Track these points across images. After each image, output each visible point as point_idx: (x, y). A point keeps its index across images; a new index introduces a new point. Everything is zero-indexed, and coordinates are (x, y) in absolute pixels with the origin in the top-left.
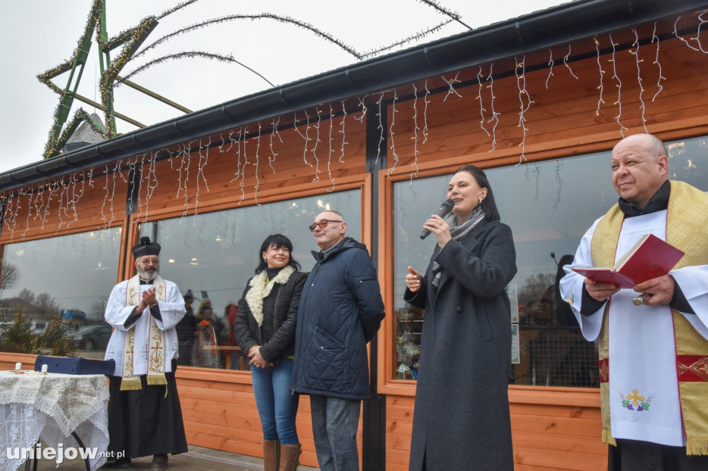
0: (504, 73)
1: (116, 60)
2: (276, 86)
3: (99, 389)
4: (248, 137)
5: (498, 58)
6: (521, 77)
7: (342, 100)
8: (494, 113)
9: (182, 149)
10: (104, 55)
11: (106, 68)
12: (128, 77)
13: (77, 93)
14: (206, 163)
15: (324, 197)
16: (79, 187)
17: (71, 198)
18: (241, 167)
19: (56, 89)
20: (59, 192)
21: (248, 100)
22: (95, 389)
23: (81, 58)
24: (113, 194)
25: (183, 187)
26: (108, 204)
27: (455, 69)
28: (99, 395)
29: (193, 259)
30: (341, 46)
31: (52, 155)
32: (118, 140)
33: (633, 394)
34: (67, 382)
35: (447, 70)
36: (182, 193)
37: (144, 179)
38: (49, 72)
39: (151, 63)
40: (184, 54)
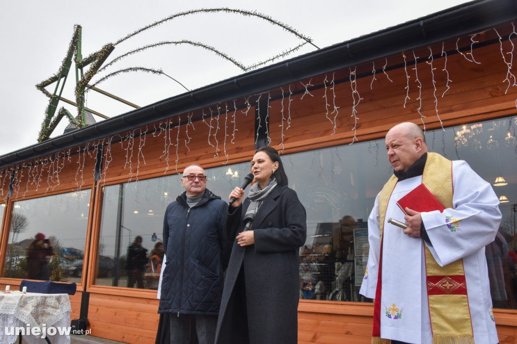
0: (342, 79)
1: (86, 74)
2: (190, 90)
3: (62, 304)
4: (172, 126)
5: (338, 68)
6: (354, 82)
7: (234, 99)
8: (335, 107)
9: (129, 135)
10: (79, 70)
11: (80, 79)
12: (94, 85)
13: (62, 96)
14: (144, 145)
15: (233, 166)
16: (61, 162)
17: (56, 170)
18: (167, 147)
19: (47, 94)
20: (48, 165)
21: (170, 100)
22: (59, 304)
23: (64, 73)
24: (83, 166)
25: (128, 161)
26: (80, 173)
27: (308, 77)
28: (62, 308)
29: (150, 211)
30: (233, 62)
31: (43, 140)
32: (86, 129)
33: (392, 307)
34: (39, 299)
35: (303, 78)
36: (128, 165)
37: (103, 156)
38: (44, 82)
39: (109, 75)
40: (131, 69)
